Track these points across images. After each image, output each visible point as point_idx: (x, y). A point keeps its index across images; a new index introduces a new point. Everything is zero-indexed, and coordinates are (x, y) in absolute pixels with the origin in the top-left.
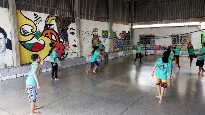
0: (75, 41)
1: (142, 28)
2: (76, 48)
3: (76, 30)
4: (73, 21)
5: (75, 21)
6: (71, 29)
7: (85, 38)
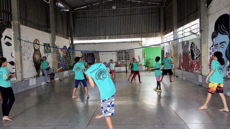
0: (12, 56)
1: (84, 44)
2: (14, 67)
3: (12, 38)
4: (9, 26)
5: (11, 26)
6: (6, 37)
7: (25, 52)
